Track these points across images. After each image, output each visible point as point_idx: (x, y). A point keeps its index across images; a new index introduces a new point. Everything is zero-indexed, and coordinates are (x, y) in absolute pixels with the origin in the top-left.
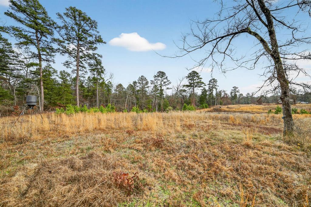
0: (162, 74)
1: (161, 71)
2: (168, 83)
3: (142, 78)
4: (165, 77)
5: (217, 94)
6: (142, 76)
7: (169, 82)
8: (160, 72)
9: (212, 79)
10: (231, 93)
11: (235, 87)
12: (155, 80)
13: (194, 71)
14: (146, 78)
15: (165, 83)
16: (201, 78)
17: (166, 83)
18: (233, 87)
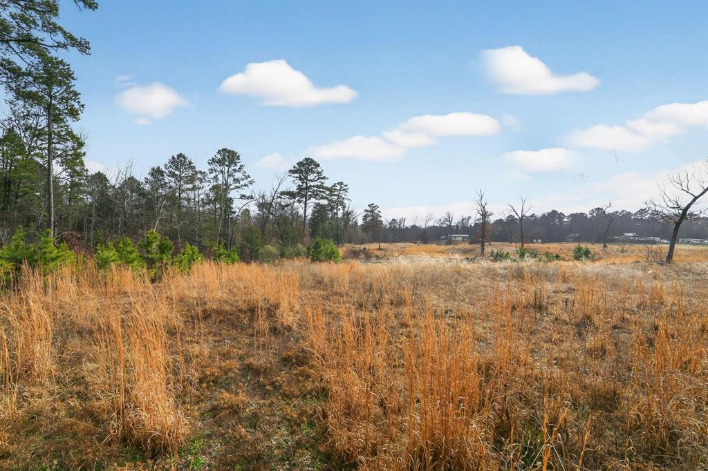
0: (228, 157)
1: (229, 148)
2: (246, 182)
3: (180, 161)
4: (239, 165)
5: (344, 214)
6: (180, 156)
7: (249, 180)
8: (224, 150)
9: (338, 184)
10: (366, 217)
11: (372, 204)
12: (211, 171)
13: (309, 159)
14: (192, 161)
15: (236, 180)
16: (324, 178)
17: (242, 183)
18: (369, 206)
